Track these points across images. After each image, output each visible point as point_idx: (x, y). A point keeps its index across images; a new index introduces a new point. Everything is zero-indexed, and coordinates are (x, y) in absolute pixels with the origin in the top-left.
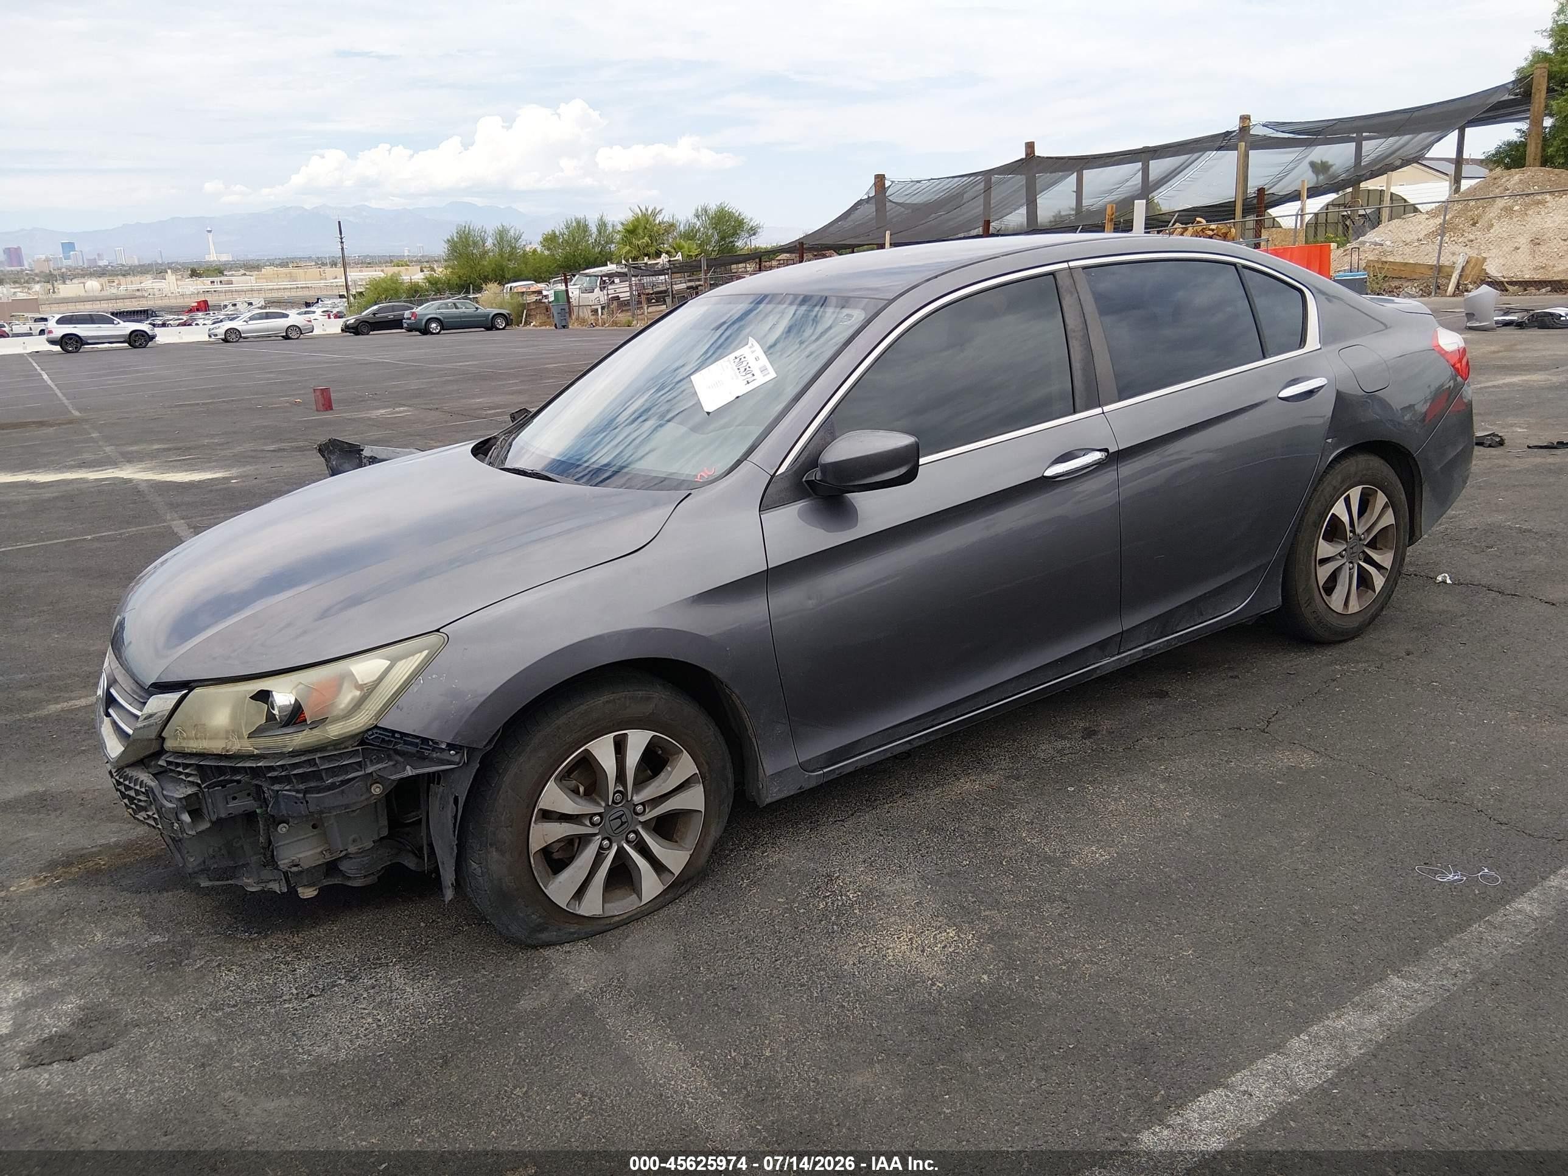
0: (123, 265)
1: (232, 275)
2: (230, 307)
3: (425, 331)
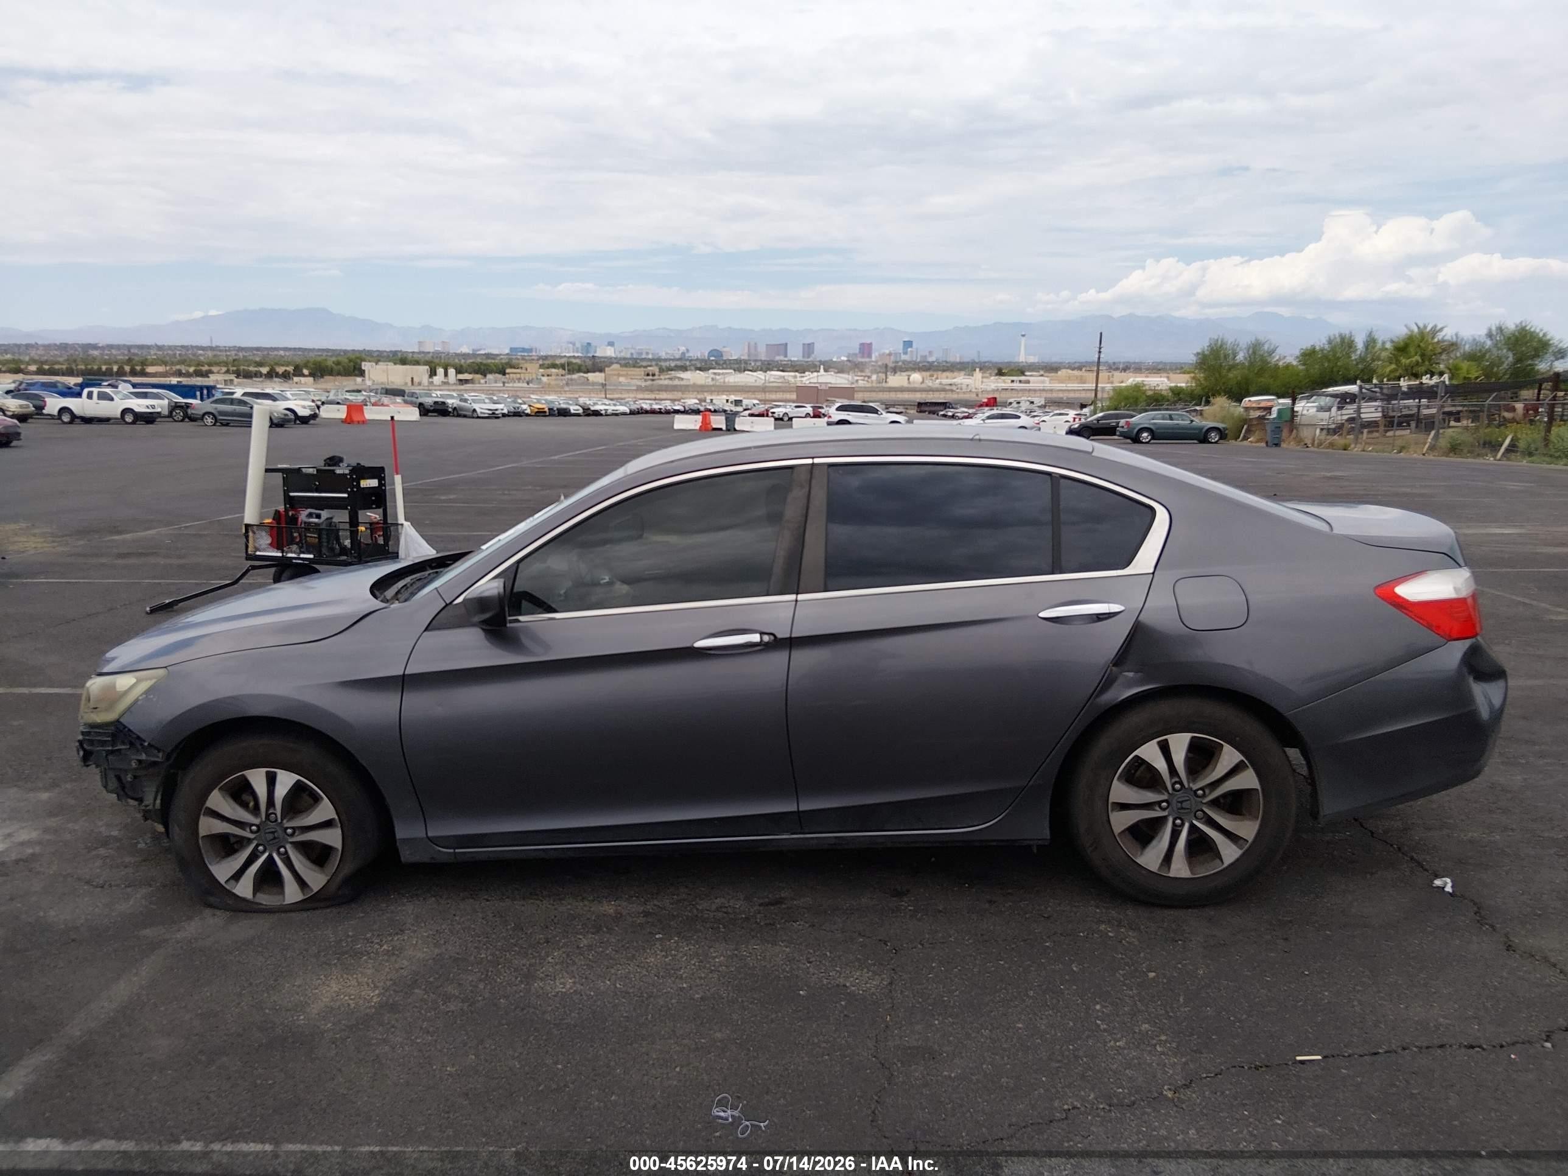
0: (947, 362)
1: (1031, 376)
2: (1015, 405)
3: (1136, 440)
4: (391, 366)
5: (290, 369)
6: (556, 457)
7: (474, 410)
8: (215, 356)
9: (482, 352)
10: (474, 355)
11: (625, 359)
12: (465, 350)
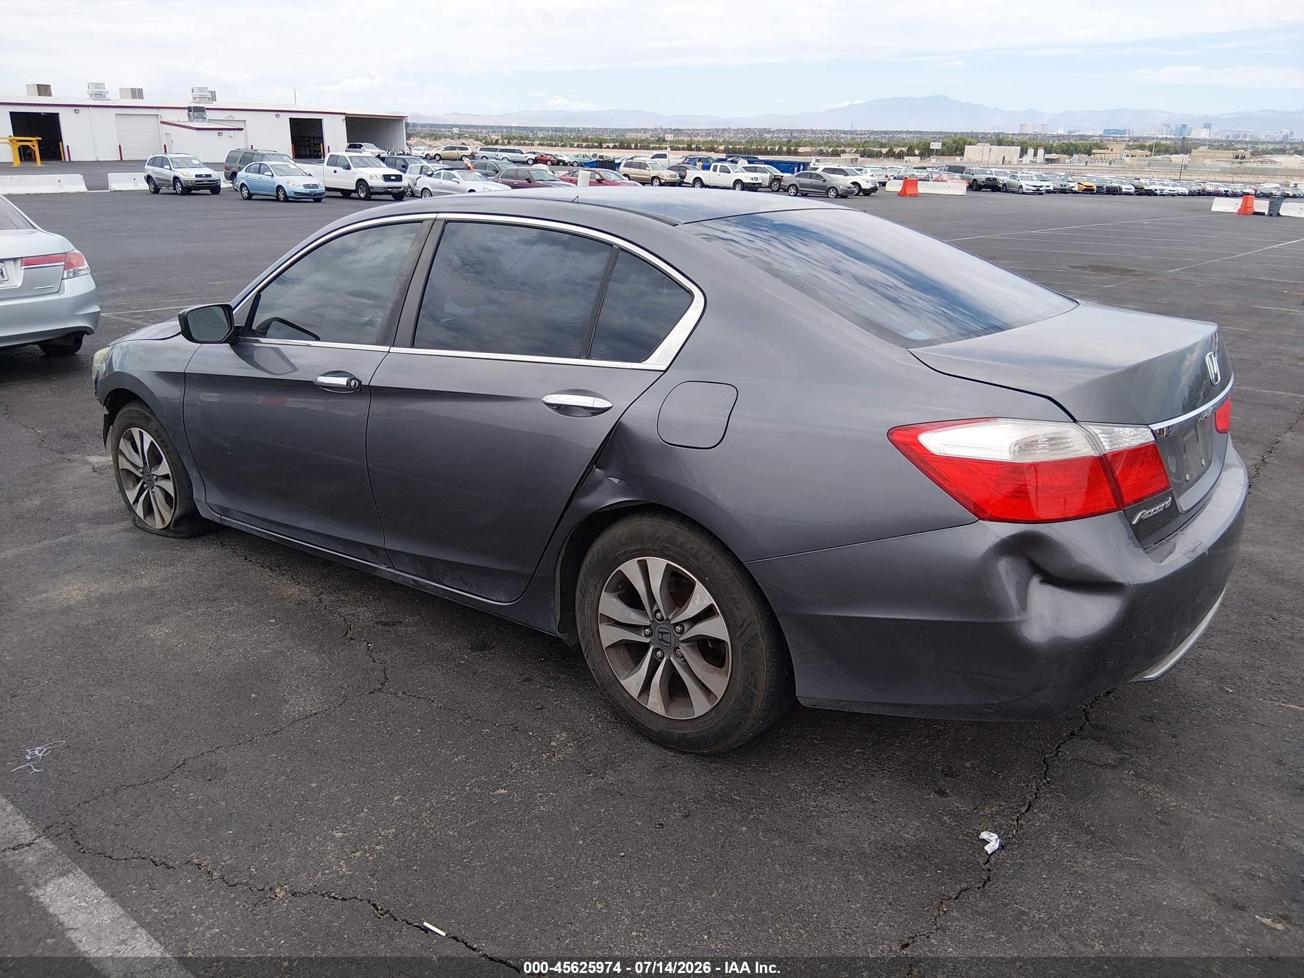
4: (987, 146)
5: (905, 149)
6: (1035, 232)
7: (1021, 186)
8: (853, 139)
9: (1077, 134)
10: (1069, 137)
11: (1219, 141)
12: (1061, 132)
